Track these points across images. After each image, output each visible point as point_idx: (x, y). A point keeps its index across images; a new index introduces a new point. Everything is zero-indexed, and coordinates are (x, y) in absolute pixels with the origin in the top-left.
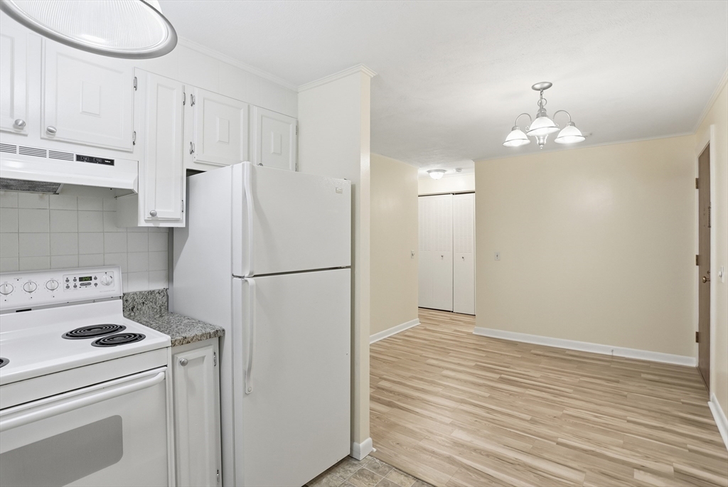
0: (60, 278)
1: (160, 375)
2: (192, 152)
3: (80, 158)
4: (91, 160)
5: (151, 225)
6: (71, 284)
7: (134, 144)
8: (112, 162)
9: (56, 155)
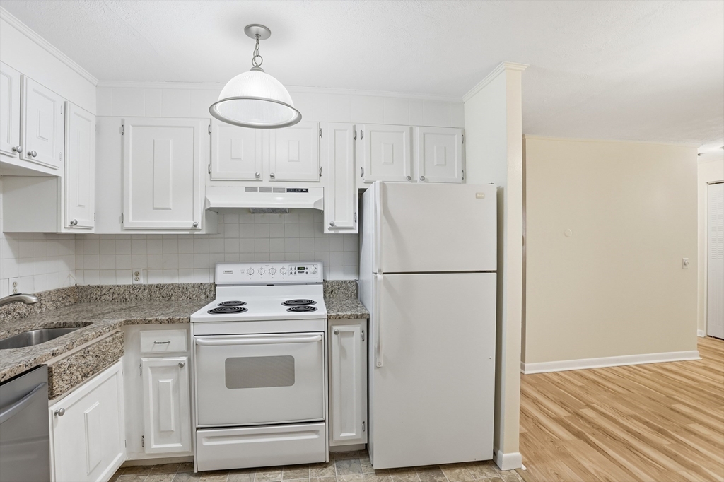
0: (287, 266)
1: (318, 337)
2: (362, 175)
3: (289, 190)
4: (295, 190)
5: (333, 232)
6: (293, 272)
7: (320, 175)
8: (307, 191)
9: (277, 190)
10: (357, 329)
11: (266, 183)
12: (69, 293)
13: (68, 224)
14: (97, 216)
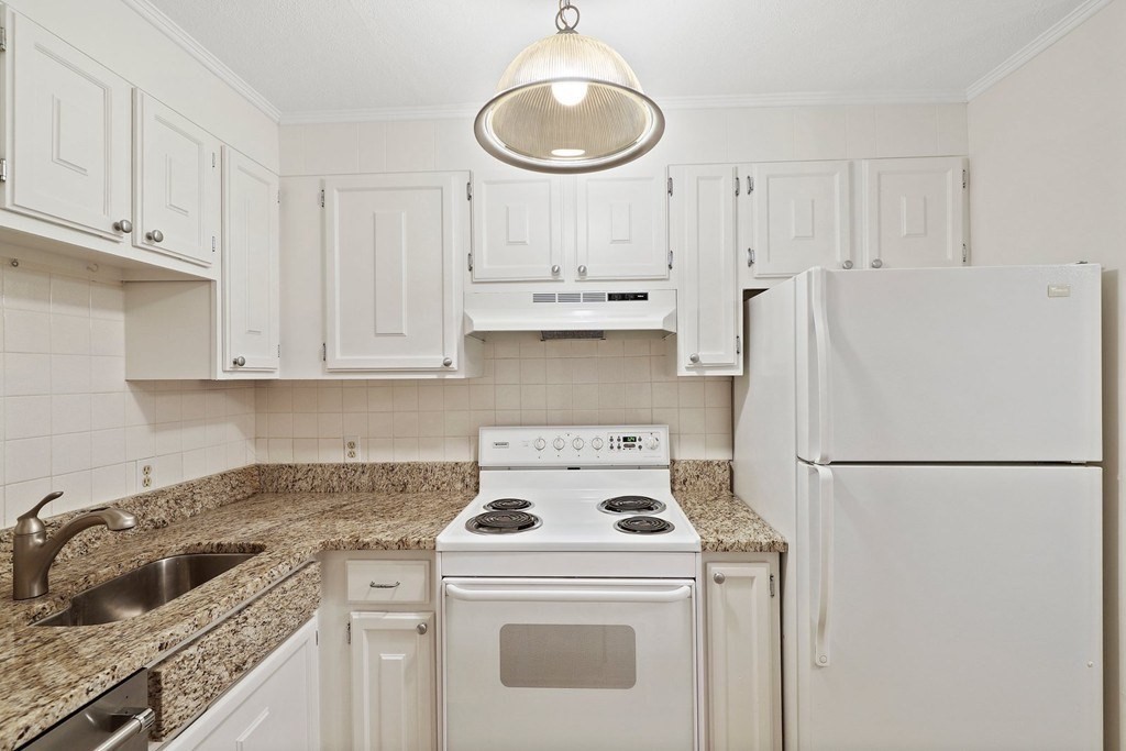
0: (605, 433)
1: (684, 588)
2: (751, 263)
3: (612, 297)
4: (624, 297)
5: (694, 373)
6: (615, 444)
7: (670, 267)
8: (645, 297)
9: (592, 298)
10: (762, 572)
11: (570, 285)
12: (242, 478)
13: (229, 365)
14: (282, 351)
